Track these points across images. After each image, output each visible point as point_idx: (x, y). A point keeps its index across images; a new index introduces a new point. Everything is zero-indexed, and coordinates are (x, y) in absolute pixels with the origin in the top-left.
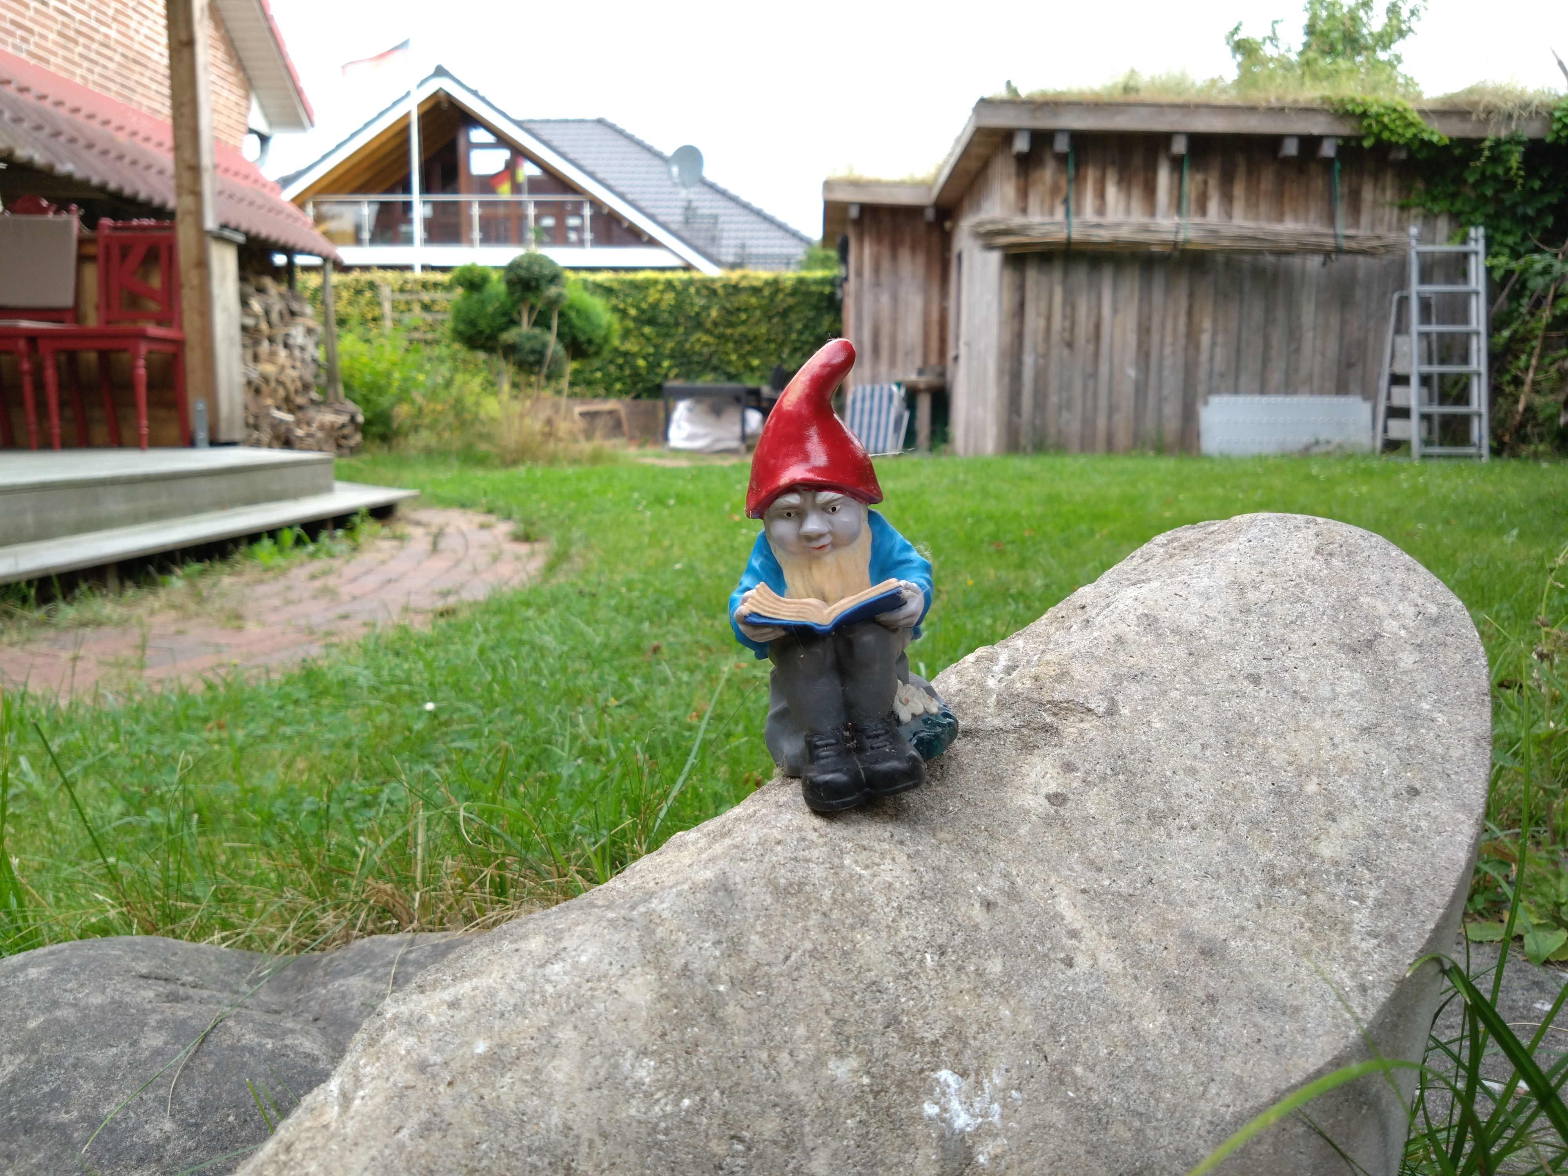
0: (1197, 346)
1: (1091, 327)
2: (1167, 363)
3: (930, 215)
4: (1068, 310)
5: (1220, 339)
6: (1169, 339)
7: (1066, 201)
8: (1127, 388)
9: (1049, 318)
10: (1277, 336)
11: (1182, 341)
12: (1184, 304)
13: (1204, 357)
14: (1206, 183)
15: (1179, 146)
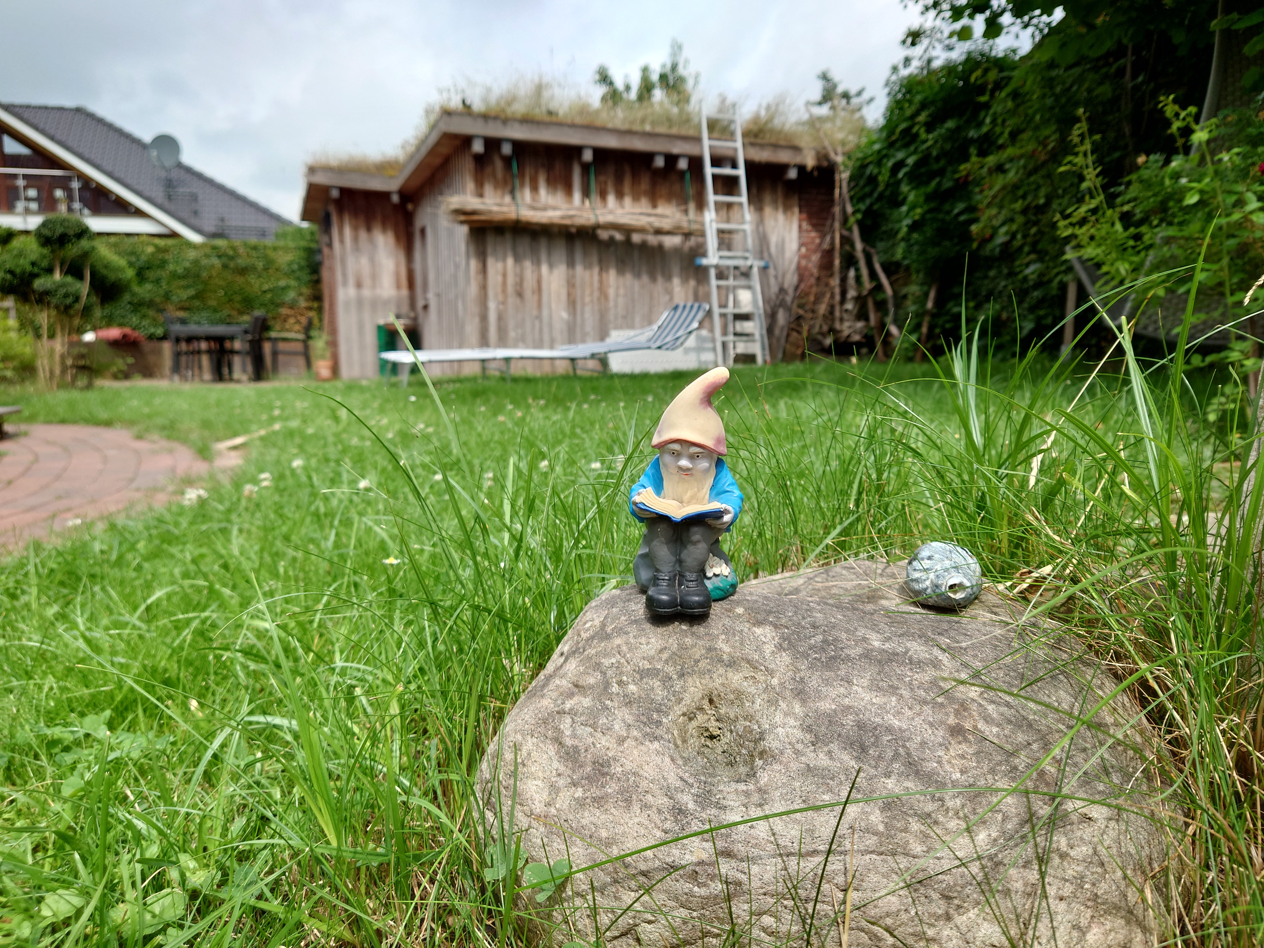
0: (606, 297)
1: (535, 283)
2: (588, 309)
3: (395, 199)
4: (518, 270)
5: (621, 292)
6: (588, 292)
7: (512, 190)
8: (562, 326)
9: (504, 275)
11: (596, 294)
13: (611, 304)
14: (606, 183)
15: (588, 156)
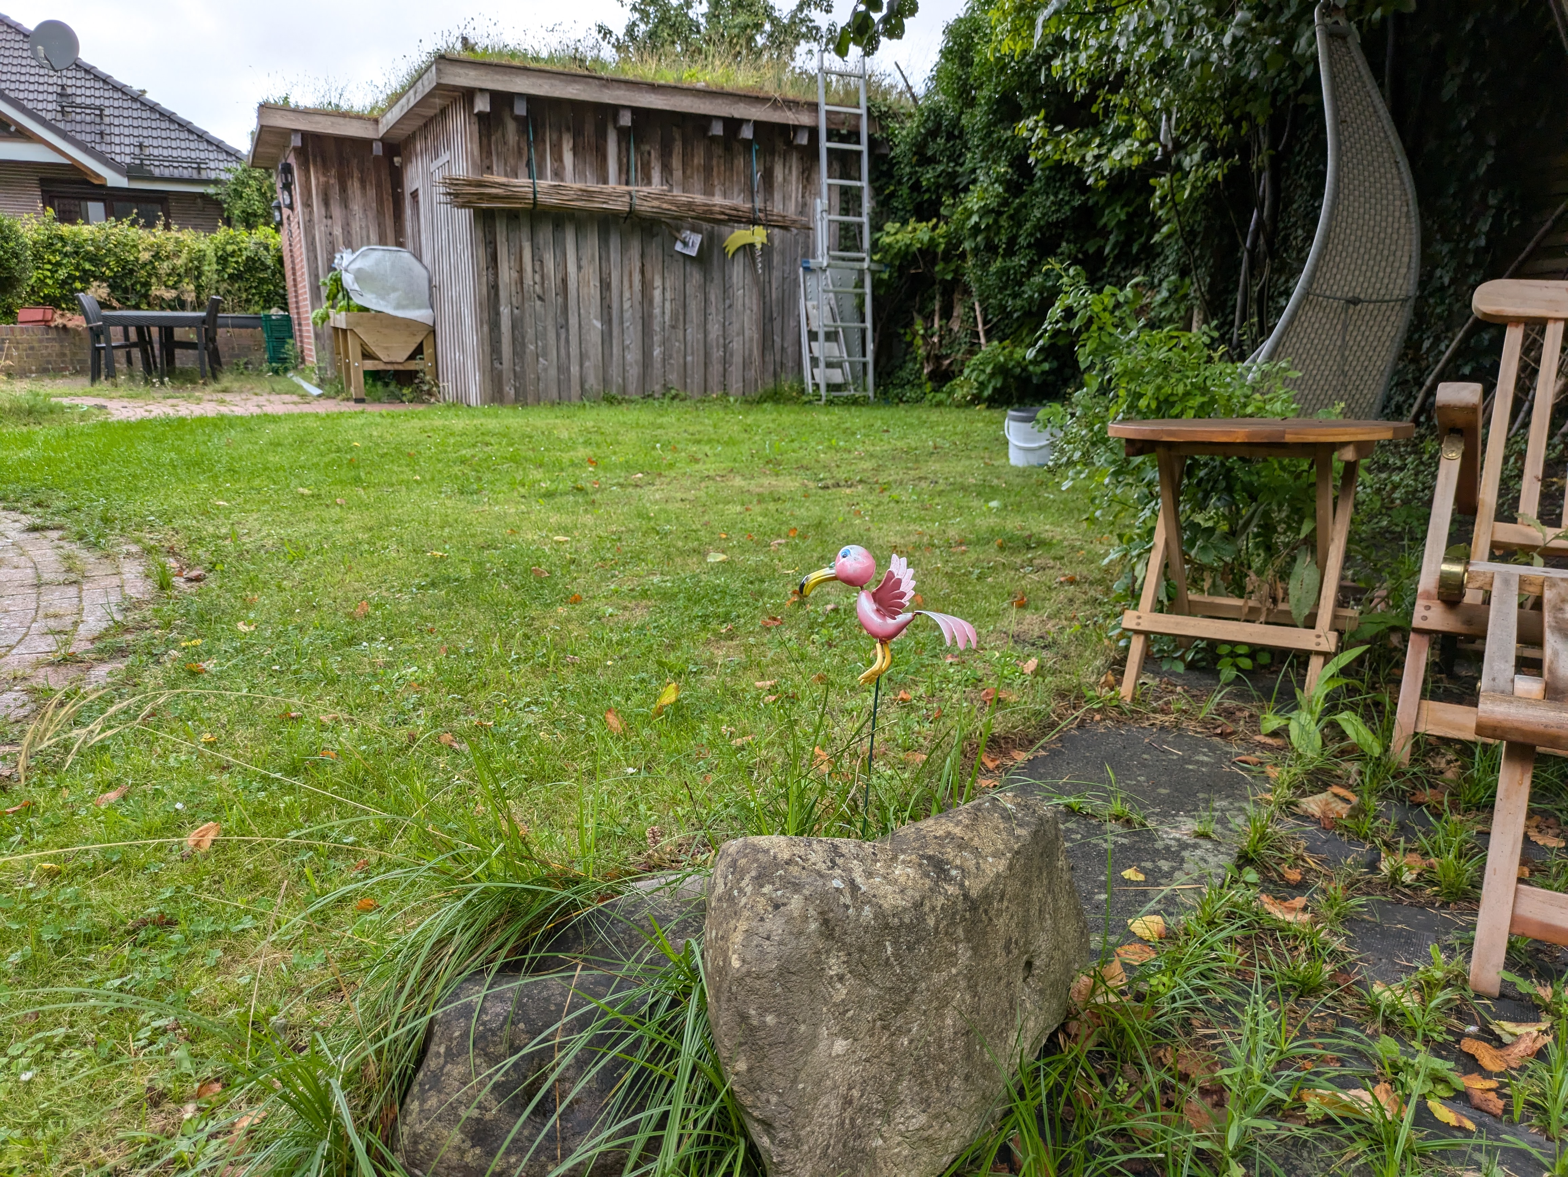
0: (651, 302)
1: (559, 281)
2: (627, 315)
3: (378, 149)
4: (537, 264)
5: (668, 295)
6: (627, 295)
7: (529, 164)
8: (594, 337)
9: (521, 271)
10: (714, 294)
11: (638, 296)
12: (638, 265)
13: (657, 311)
14: (649, 153)
15: (626, 120)
